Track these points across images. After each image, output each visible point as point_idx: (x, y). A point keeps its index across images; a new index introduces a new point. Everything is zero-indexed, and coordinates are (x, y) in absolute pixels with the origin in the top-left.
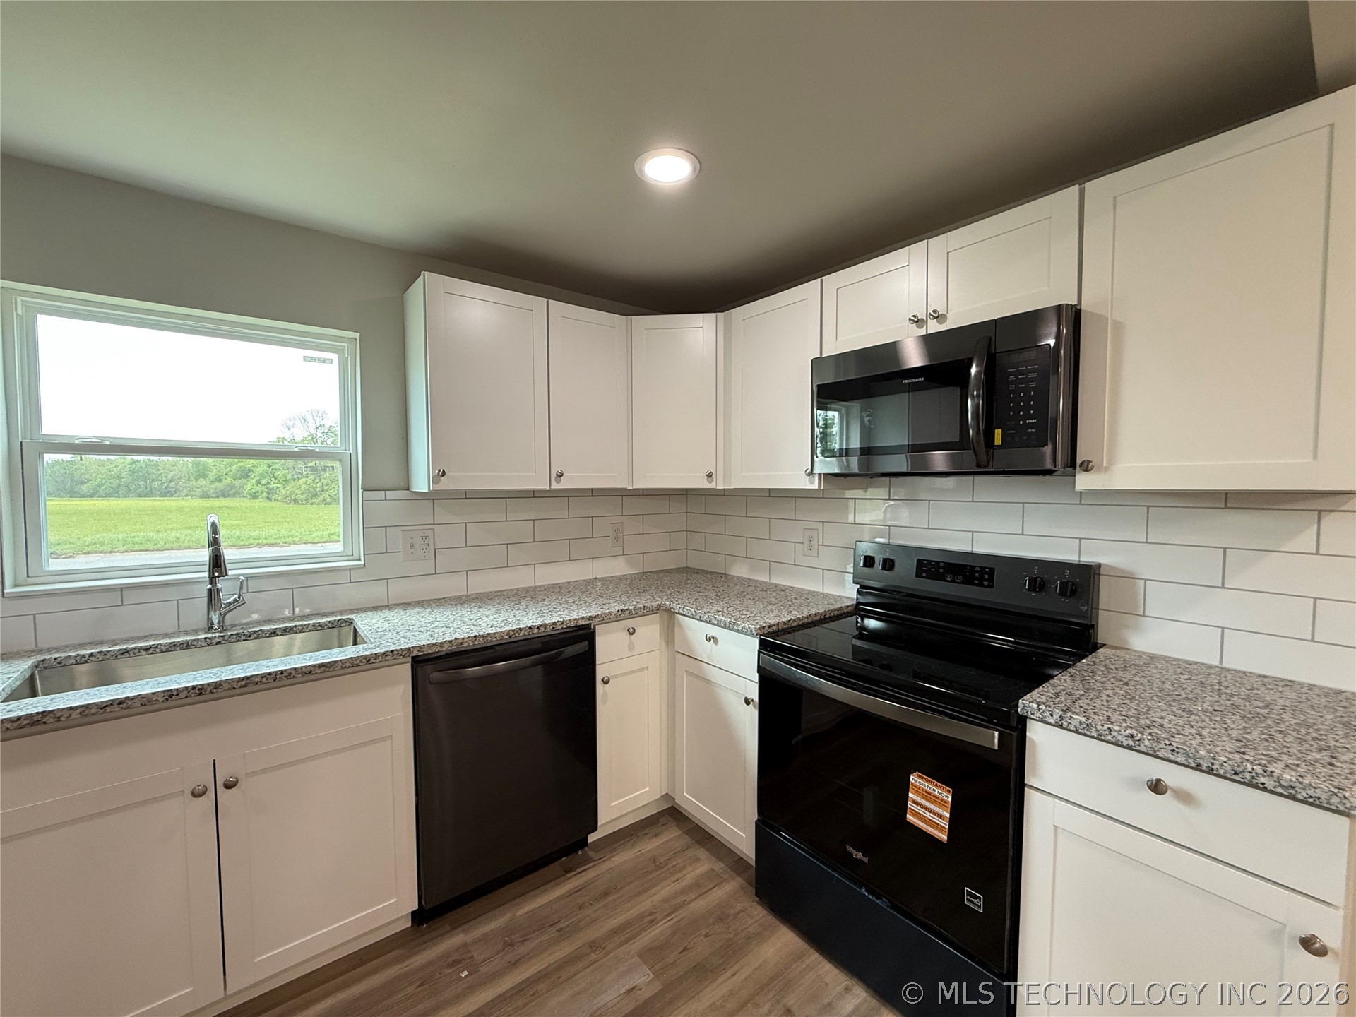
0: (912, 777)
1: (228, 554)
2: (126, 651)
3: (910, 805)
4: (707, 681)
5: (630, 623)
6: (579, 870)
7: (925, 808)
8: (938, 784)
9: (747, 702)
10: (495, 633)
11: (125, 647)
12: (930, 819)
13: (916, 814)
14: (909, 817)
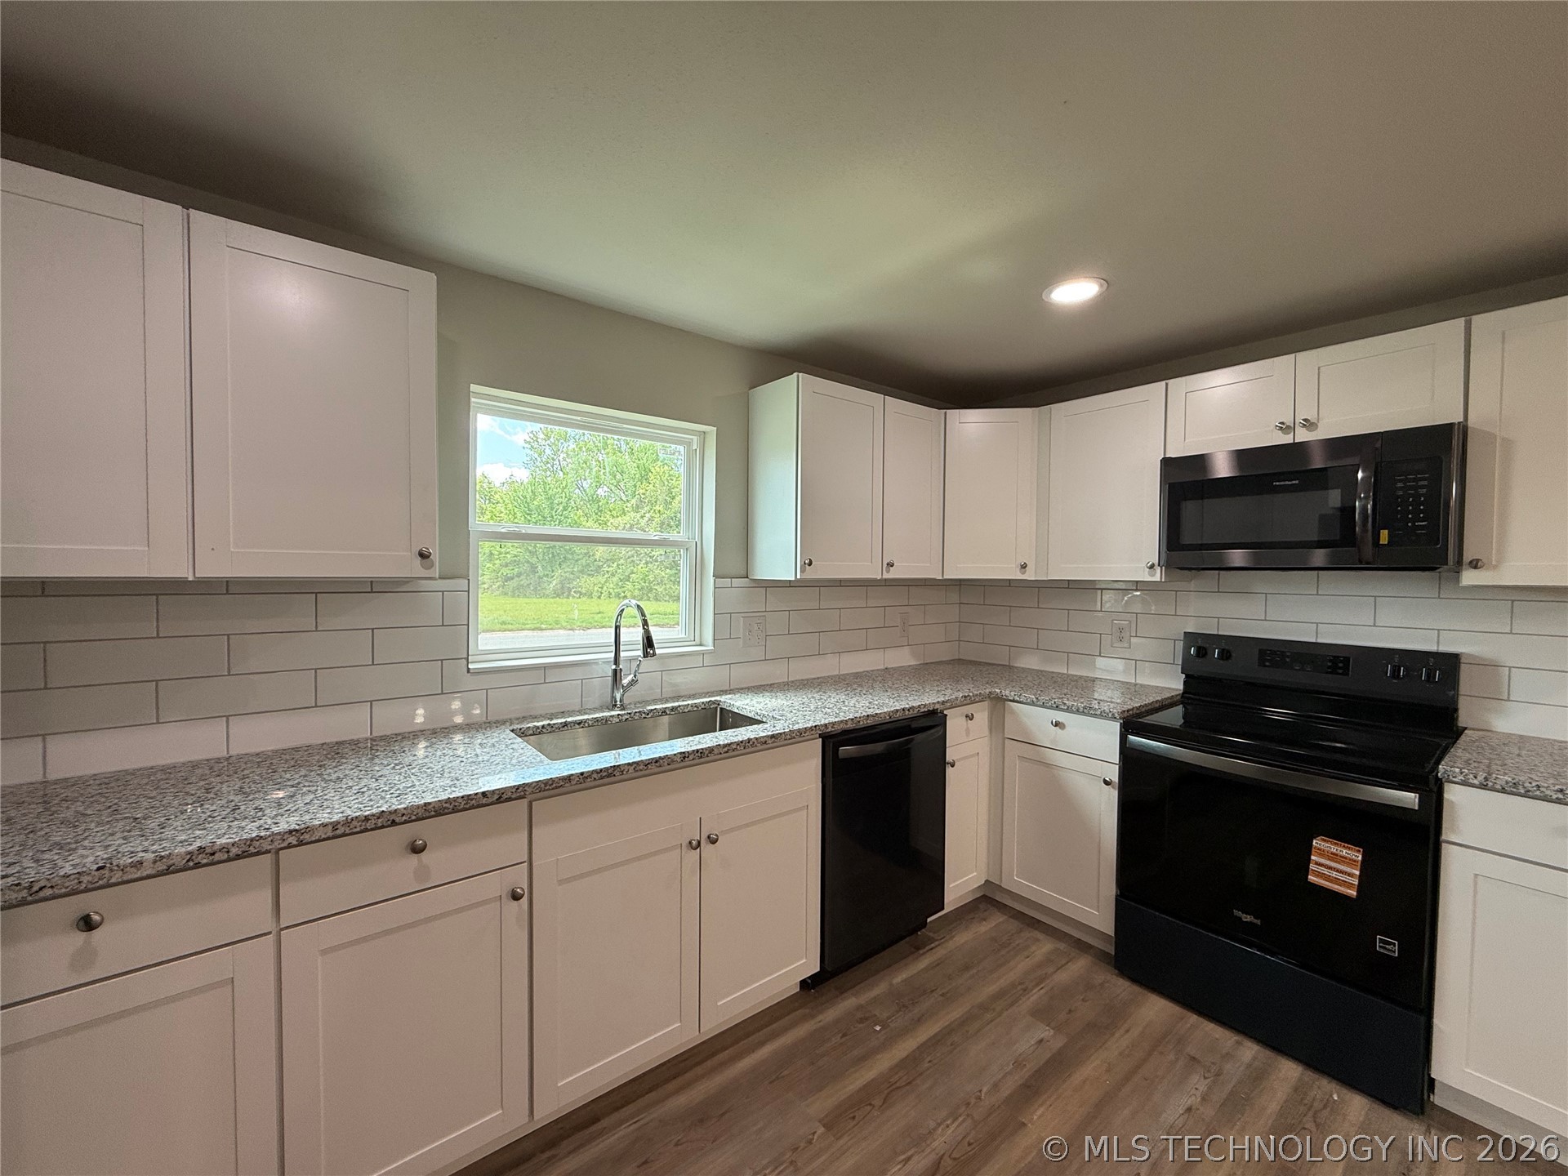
0: (1314, 841)
1: (656, 634)
2: (565, 724)
3: (1312, 866)
4: (1048, 765)
5: (969, 709)
6: (927, 948)
7: (1330, 868)
8: (1346, 845)
9: (1107, 783)
10: (880, 714)
11: (563, 720)
12: (1336, 878)
13: (1319, 875)
14: (1311, 878)
